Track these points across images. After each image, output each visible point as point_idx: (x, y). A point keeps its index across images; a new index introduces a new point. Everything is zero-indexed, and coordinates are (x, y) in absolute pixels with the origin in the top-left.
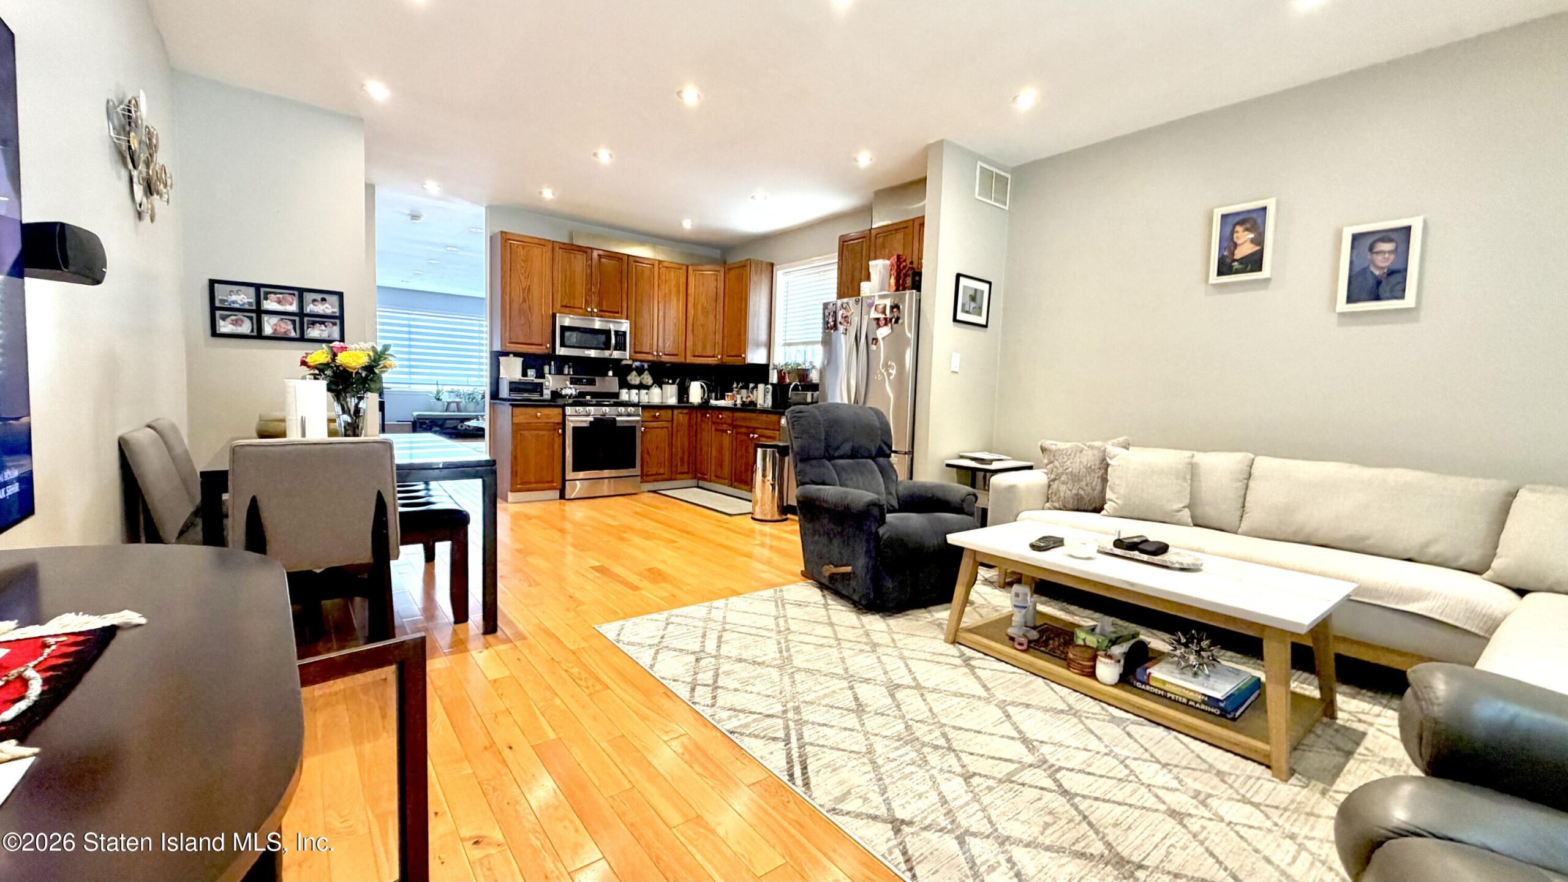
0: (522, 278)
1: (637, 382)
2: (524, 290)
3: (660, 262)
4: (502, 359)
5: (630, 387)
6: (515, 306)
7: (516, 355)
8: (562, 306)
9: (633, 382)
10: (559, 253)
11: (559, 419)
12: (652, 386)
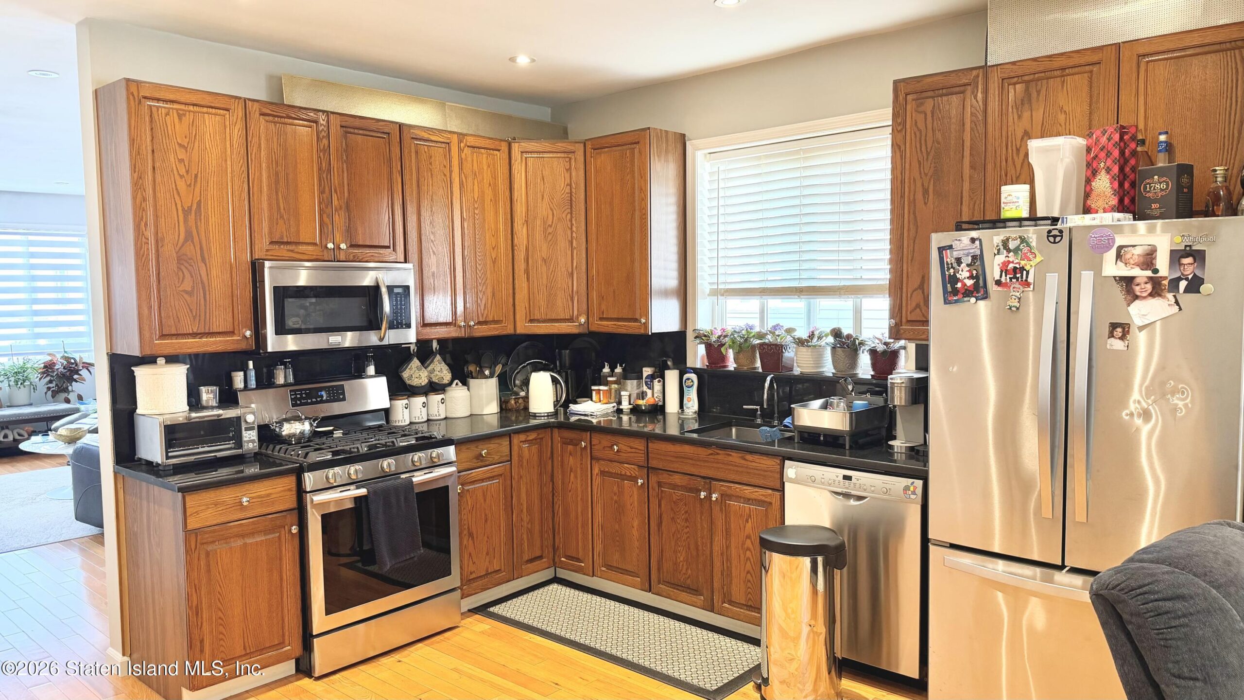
0: (182, 185)
1: (424, 381)
2: (187, 212)
3: (461, 136)
4: (140, 372)
5: (411, 391)
6: (169, 250)
7: (172, 359)
8: (272, 243)
9: (415, 382)
10: (261, 126)
11: (290, 502)
12: (450, 384)
